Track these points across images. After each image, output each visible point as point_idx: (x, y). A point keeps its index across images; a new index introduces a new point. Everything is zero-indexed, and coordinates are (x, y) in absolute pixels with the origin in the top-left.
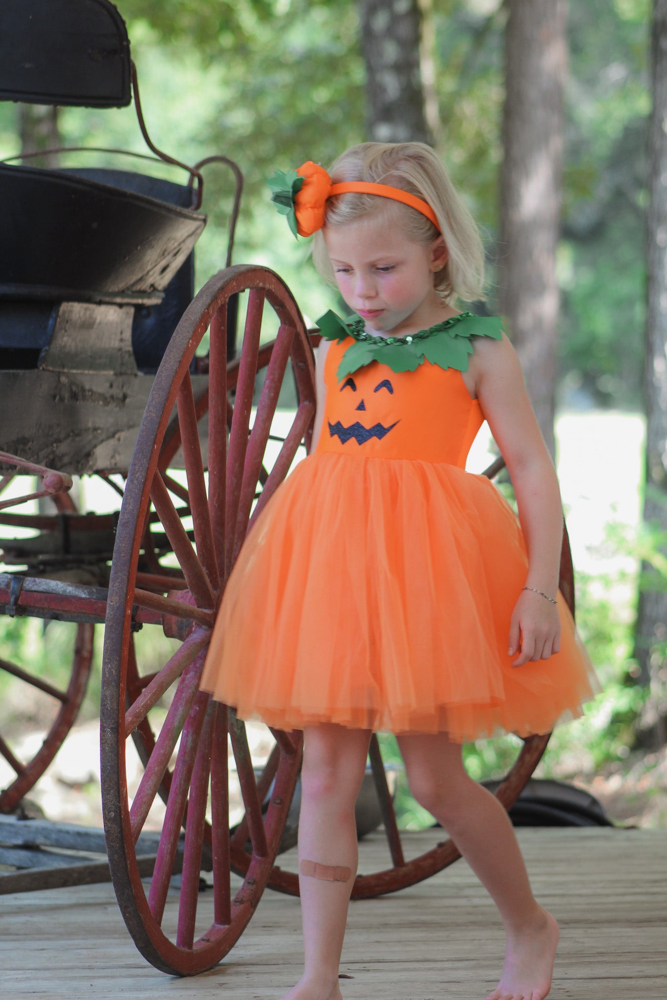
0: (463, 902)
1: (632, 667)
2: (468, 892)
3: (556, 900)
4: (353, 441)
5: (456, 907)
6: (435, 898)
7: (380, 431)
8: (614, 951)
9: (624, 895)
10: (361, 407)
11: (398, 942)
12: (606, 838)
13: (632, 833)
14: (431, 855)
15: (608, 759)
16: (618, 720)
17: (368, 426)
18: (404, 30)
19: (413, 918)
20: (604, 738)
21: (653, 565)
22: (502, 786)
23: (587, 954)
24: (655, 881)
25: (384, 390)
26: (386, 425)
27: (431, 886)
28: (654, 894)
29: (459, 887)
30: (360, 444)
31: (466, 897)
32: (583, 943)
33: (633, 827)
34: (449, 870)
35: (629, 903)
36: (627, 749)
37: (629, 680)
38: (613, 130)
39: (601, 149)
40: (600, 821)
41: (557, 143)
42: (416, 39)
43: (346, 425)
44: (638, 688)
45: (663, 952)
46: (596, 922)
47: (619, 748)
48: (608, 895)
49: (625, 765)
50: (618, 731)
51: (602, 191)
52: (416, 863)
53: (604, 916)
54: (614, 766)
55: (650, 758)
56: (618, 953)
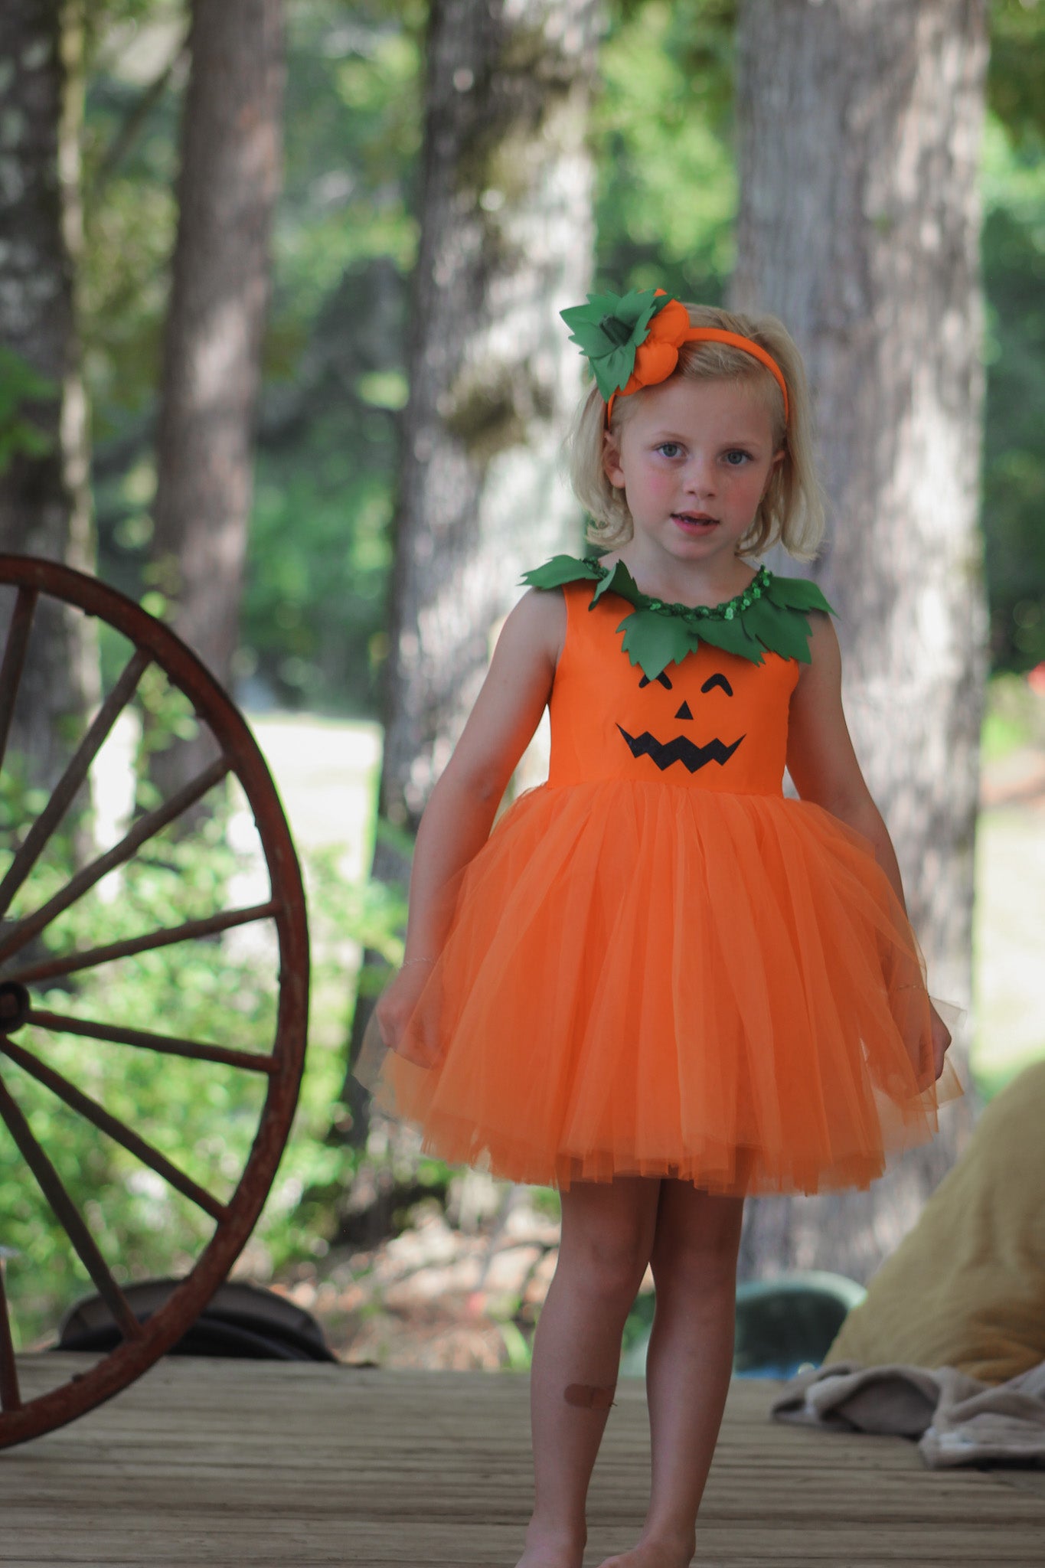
0: (110, 1470)
1: (342, 1114)
2: (116, 1454)
3: (256, 1474)
4: (679, 765)
5: (99, 1477)
6: (64, 1461)
7: (719, 752)
8: (355, 1558)
9: (362, 1470)
10: (684, 713)
11: (14, 1528)
12: (327, 1380)
13: (368, 1375)
14: (62, 1394)
15: (296, 1256)
16: (313, 1196)
17: (700, 742)
18: (36, 94)
19: (34, 1492)
20: (290, 1224)
21: (384, 955)
22: (180, 1290)
23: (312, 1560)
24: (410, 1451)
25: (718, 690)
26: (728, 743)
27: (58, 1443)
28: (409, 1470)
29: (100, 1446)
30: (692, 772)
31: (115, 1462)
32: (304, 1542)
33: (368, 1365)
34: (86, 1420)
35: (371, 1482)
36: (326, 1244)
37: (335, 1137)
38: (326, 276)
39: (307, 305)
40: (317, 1353)
41: (257, 291)
42: (55, 111)
43: (664, 739)
44: (348, 1149)
45: (431, 1562)
46: (322, 1511)
47: (312, 1240)
48: (337, 1470)
49: (320, 1270)
50: (312, 1215)
51: (306, 369)
52: (39, 1404)
53: (333, 1501)
54: (306, 1268)
55: (360, 1259)
56: (360, 1560)
